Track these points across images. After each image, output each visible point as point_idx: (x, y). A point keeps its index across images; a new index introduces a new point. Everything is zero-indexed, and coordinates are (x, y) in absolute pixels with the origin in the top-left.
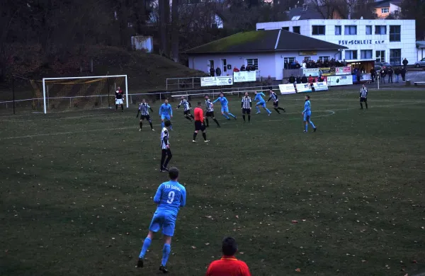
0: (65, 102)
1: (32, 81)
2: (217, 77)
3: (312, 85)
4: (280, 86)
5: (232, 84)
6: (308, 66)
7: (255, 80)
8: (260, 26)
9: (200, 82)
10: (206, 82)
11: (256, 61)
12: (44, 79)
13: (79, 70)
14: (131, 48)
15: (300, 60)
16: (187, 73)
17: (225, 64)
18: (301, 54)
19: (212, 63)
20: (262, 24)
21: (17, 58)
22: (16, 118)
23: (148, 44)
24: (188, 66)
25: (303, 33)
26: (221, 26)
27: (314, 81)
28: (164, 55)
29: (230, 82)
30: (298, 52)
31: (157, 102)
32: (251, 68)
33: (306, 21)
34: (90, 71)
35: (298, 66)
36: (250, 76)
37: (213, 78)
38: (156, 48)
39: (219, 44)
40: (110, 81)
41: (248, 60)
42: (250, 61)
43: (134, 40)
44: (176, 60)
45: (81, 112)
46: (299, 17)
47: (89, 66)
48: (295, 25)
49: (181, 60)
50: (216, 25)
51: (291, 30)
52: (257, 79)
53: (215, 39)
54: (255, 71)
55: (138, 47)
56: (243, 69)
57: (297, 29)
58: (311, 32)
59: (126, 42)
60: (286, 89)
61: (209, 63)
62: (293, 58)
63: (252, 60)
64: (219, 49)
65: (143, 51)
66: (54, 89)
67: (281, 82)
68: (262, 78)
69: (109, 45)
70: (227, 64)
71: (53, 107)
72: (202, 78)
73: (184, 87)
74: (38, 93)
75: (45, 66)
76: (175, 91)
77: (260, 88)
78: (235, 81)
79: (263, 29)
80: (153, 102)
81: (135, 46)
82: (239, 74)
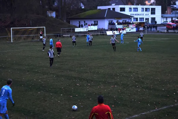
0: (20, 38)
1: (6, 29)
3: (119, 32)
4: (107, 32)
5: (87, 31)
6: (118, 24)
7: (97, 29)
8: (99, 8)
9: (75, 30)
10: (77, 30)
11: (97, 22)
12: (11, 28)
13: (26, 24)
15: (115, 21)
16: (69, 26)
18: (115, 19)
19: (80, 22)
20: (100, 7)
23: (54, 15)
24: (70, 23)
25: (116, 11)
26: (83, 8)
27: (120, 30)
28: (60, 19)
30: (114, 18)
31: (57, 38)
32: (95, 25)
33: (117, 6)
34: (30, 25)
35: (114, 24)
36: (95, 28)
37: (80, 28)
38: (57, 16)
39: (82, 15)
40: (38, 29)
42: (95, 22)
43: (48, 13)
44: (65, 21)
45: (26, 42)
46: (114, 4)
47: (30, 23)
48: (113, 7)
49: (67, 21)
50: (81, 7)
51: (111, 9)
53: (81, 13)
54: (97, 26)
55: (50, 15)
56: (92, 25)
57: (114, 9)
58: (119, 10)
59: (45, 14)
60: (109, 33)
61: (78, 22)
62: (112, 21)
64: (82, 17)
65: (52, 17)
66: (16, 32)
67: (107, 30)
68: (99, 29)
69: (38, 15)
70: (86, 23)
71: (15, 40)
72: (75, 28)
73: (68, 32)
74: (9, 34)
75: (12, 23)
76: (65, 33)
77: (99, 33)
78: (89, 30)
79: (100, 9)
80: (56, 38)
81: (48, 15)
82: (90, 27)
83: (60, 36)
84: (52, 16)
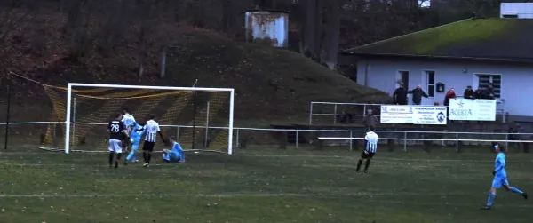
1: (46, 86)
2: (414, 107)
5: (444, 123)
7: (493, 118)
9: (379, 114)
10: (392, 114)
11: (497, 79)
12: (70, 85)
13: (137, 70)
14: (243, 35)
16: (355, 94)
17: (431, 80)
19: (405, 76)
20: (514, 4)
21: (18, 40)
22: (11, 158)
23: (278, 30)
24: (354, 79)
28: (308, 54)
29: (441, 120)
31: (290, 148)
34: (158, 75)
36: (483, 110)
37: (406, 108)
38: (292, 38)
40: (199, 99)
41: (481, 76)
42: (483, 78)
43: (250, 20)
44: (332, 66)
47: (157, 65)
49: (342, 67)
52: (497, 116)
54: (494, 102)
55: (257, 33)
56: (469, 94)
59: (234, 23)
61: (399, 77)
63: (488, 76)
64: (420, 50)
65: (268, 42)
68: (507, 116)
69: (200, 25)
70: (436, 81)
71: (82, 140)
72: (383, 107)
74: (57, 110)
75: (71, 59)
76: (328, 127)
77: (503, 137)
78: (451, 117)
79: (516, 16)
80: (283, 147)
81: (251, 31)
82: (461, 104)
83: (303, 141)
84: (272, 37)
